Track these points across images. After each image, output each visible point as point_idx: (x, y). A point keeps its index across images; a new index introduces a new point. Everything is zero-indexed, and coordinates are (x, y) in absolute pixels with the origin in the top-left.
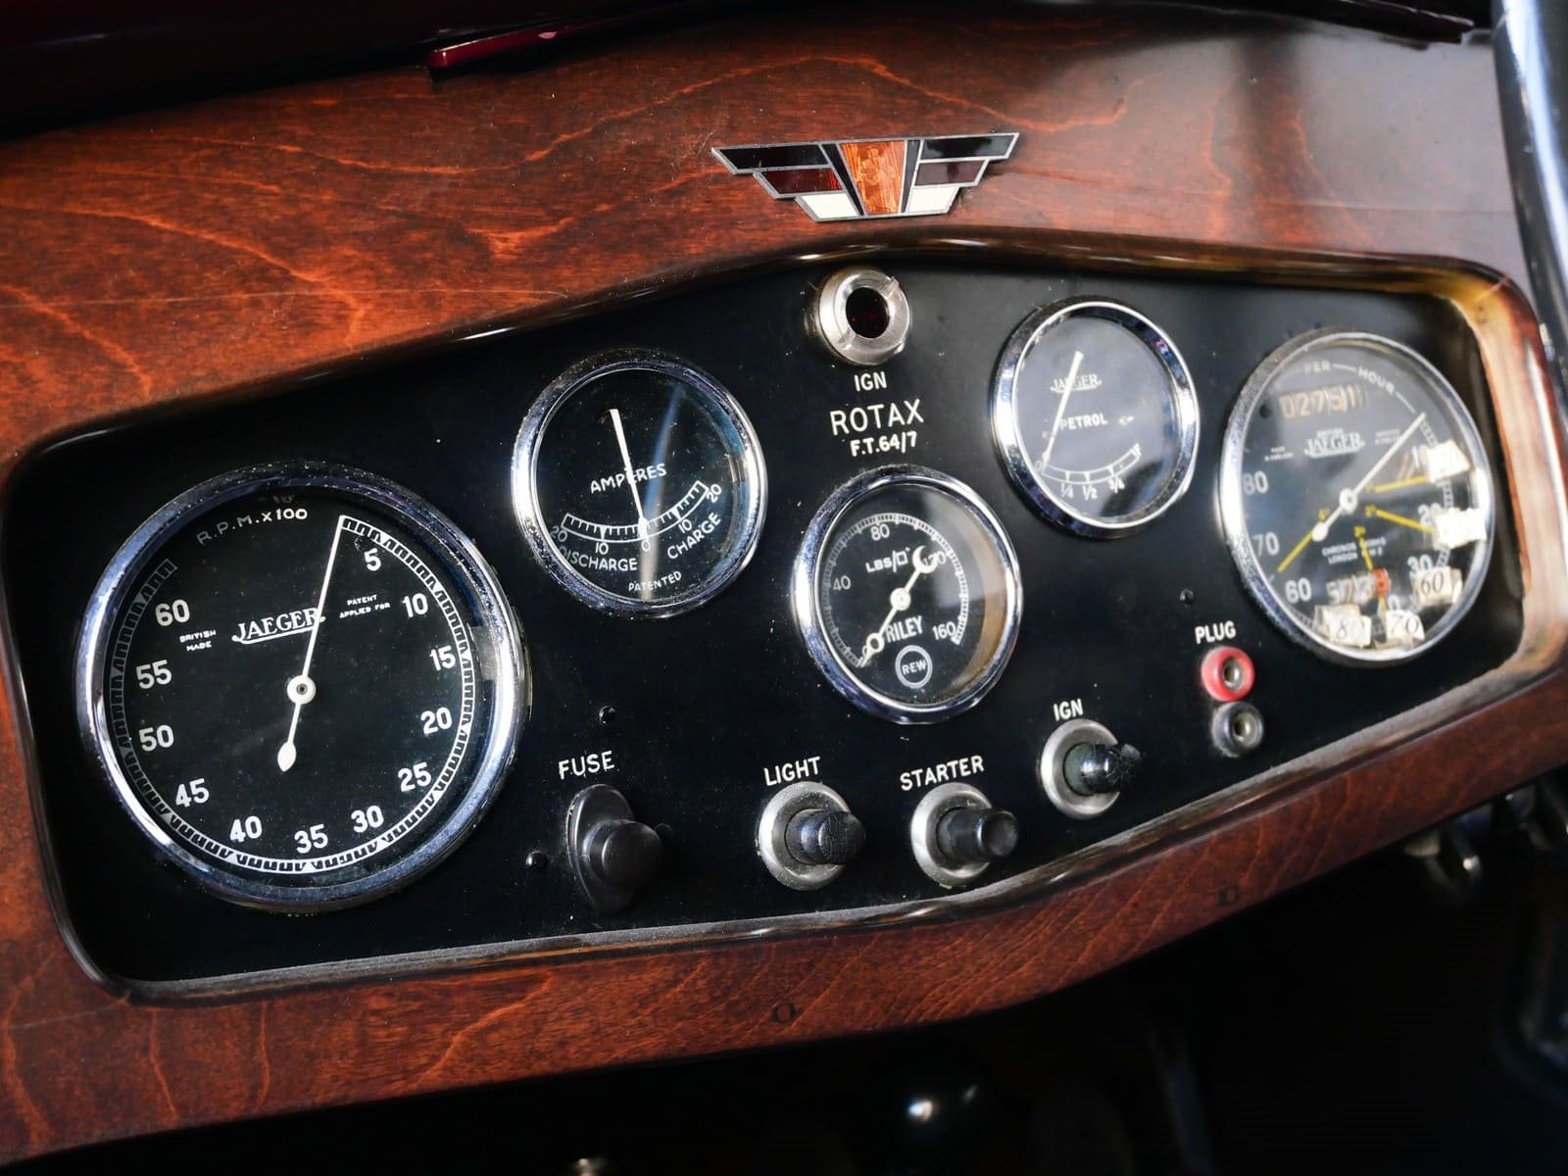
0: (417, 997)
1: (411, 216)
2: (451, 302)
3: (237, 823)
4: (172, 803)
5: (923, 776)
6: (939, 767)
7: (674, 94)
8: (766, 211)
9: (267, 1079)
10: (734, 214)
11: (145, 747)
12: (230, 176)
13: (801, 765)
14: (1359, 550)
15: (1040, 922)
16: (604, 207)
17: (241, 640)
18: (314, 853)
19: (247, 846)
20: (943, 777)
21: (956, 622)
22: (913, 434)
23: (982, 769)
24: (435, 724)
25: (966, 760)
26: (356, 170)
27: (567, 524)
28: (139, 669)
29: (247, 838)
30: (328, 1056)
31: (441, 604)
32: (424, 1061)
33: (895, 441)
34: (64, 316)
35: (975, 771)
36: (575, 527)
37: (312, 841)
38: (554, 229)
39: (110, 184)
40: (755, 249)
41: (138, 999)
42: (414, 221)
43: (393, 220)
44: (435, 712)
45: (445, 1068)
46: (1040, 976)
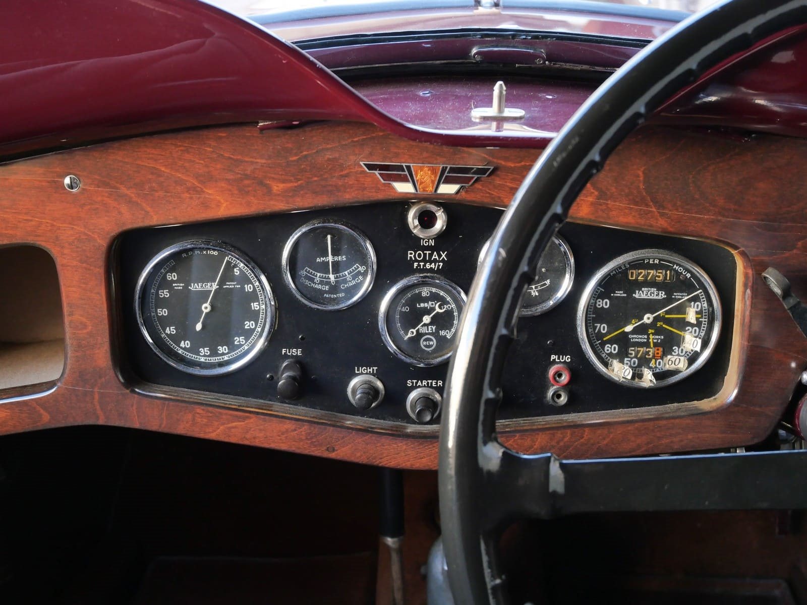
0: (211, 413)
1: (246, 175)
2: (256, 205)
3: (183, 342)
4: (165, 332)
5: (417, 383)
6: (424, 381)
7: (350, 140)
8: (379, 186)
9: (165, 422)
10: (366, 186)
11: (159, 314)
12: (187, 156)
13: (370, 369)
14: (648, 338)
15: (434, 447)
16: (316, 179)
17: (191, 288)
18: (205, 356)
19: (185, 349)
20: (425, 385)
21: (450, 331)
22: (441, 264)
23: (441, 386)
24: (249, 326)
25: (436, 381)
26: (230, 158)
27: (306, 271)
28: (160, 291)
29: (185, 347)
30: (183, 421)
31: (257, 289)
32: (211, 431)
33: (433, 265)
34: (133, 195)
35: (438, 385)
36: (308, 272)
37: (205, 352)
38: (296, 184)
39: (151, 156)
40: (372, 199)
41: (133, 391)
42: (247, 177)
43: (239, 176)
44: (250, 322)
45: (217, 434)
46: (430, 464)
